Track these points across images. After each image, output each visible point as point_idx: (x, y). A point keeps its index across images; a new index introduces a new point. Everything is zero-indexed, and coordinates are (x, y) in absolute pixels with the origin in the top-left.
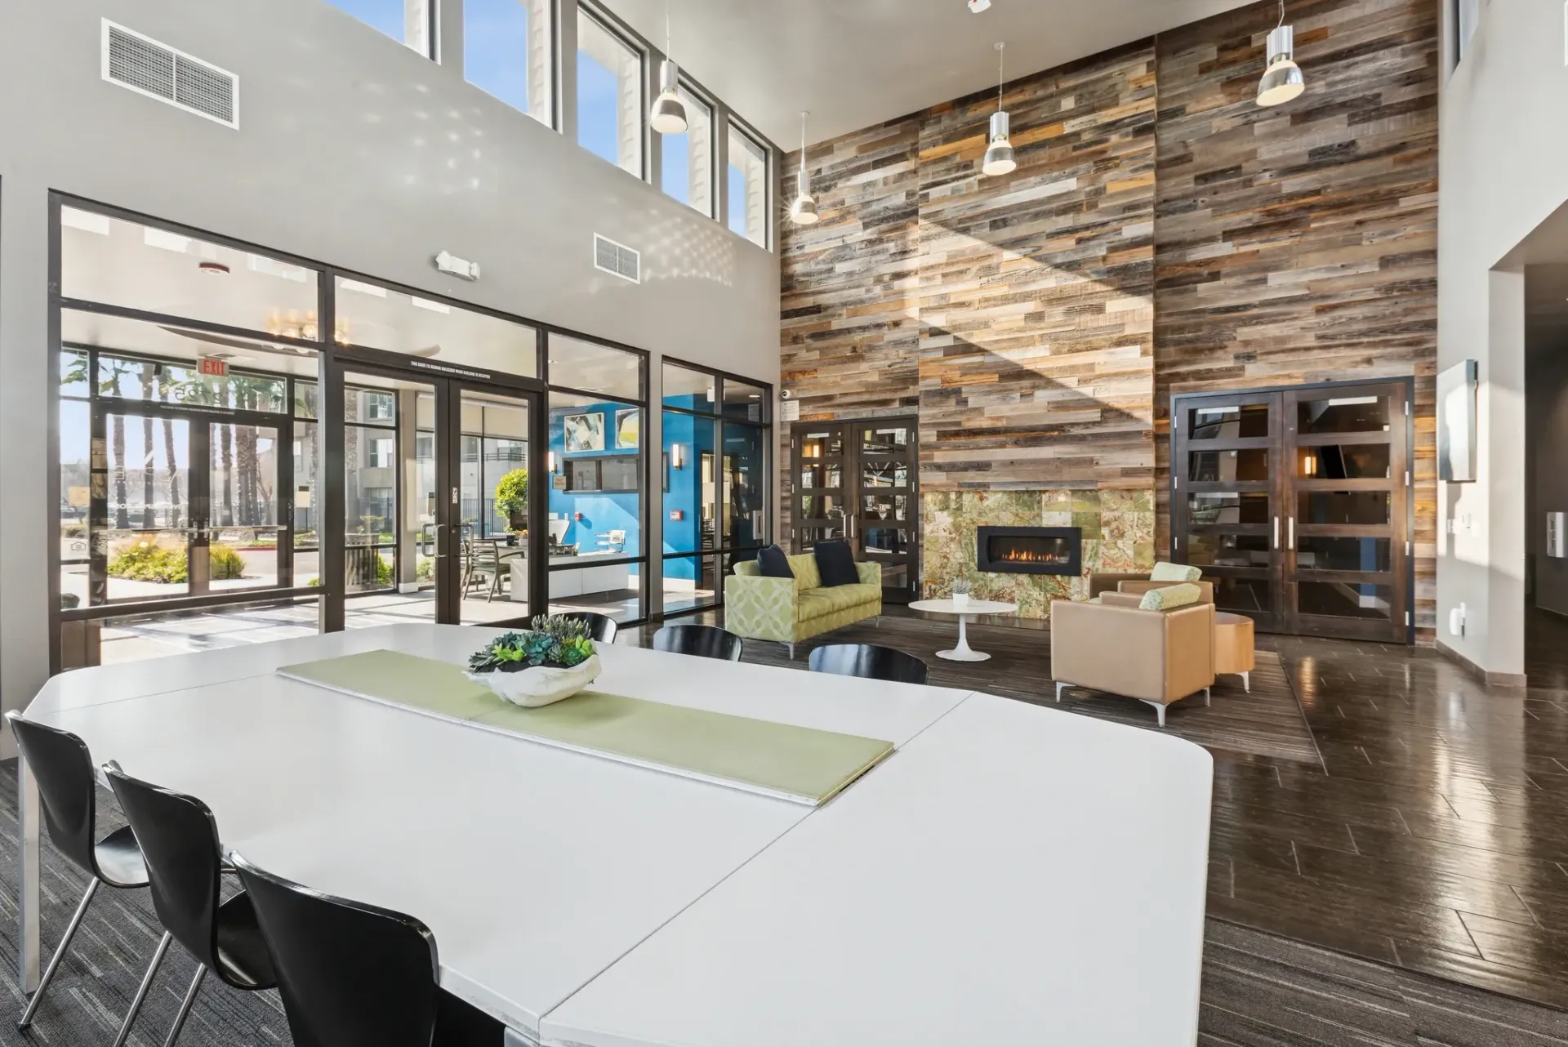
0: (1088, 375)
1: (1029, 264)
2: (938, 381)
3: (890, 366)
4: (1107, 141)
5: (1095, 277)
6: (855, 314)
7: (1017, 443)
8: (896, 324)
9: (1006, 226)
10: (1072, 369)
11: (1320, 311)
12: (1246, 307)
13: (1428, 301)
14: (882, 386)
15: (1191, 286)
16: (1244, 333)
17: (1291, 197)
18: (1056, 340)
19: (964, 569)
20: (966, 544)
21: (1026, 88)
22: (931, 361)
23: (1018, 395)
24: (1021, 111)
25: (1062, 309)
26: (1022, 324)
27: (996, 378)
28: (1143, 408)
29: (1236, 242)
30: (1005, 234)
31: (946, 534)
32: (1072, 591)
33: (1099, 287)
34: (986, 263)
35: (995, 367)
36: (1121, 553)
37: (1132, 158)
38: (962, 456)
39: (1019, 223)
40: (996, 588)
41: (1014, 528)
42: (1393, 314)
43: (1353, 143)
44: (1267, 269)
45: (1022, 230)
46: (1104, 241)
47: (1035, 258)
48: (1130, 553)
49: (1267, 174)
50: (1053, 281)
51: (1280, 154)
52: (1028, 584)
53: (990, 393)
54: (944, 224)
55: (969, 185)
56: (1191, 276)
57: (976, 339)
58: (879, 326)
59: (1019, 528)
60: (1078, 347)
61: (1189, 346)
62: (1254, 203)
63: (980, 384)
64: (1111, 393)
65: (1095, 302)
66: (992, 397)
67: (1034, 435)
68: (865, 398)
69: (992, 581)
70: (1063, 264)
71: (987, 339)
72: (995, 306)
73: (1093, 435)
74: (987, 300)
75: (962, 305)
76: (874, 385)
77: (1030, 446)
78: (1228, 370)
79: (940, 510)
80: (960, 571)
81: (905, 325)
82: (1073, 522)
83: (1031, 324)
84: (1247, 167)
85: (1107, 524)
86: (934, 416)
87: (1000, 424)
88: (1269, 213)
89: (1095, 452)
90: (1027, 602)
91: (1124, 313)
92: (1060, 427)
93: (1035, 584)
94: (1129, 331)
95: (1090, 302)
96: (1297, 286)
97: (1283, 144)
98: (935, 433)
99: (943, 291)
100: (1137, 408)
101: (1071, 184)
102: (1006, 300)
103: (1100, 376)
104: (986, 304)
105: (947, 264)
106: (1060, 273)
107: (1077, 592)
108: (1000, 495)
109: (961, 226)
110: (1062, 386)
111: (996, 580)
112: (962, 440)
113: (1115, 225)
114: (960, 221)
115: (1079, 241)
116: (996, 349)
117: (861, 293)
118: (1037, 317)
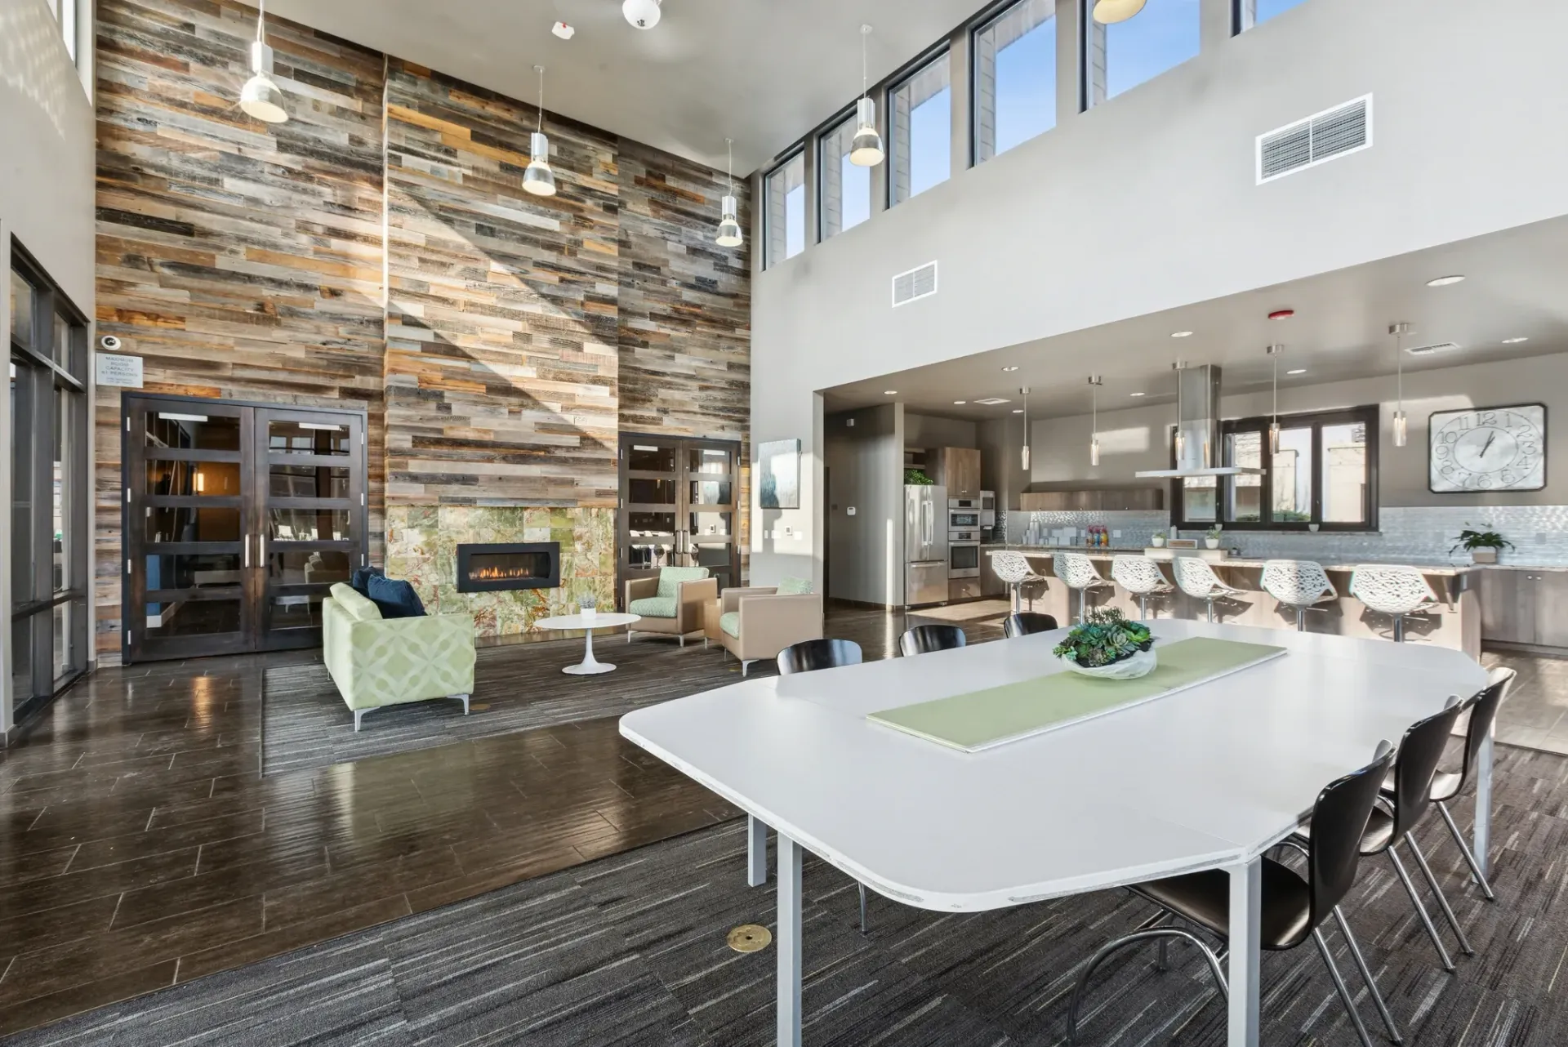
0: (569, 403)
1: (516, 284)
2: (415, 379)
3: (324, 344)
4: (583, 202)
5: (575, 318)
6: (263, 258)
7: (505, 459)
8: (334, 293)
9: (493, 236)
10: (556, 396)
11: (702, 388)
12: (664, 374)
13: (747, 397)
14: (314, 369)
15: (631, 347)
16: (663, 393)
17: (687, 304)
18: (543, 365)
19: (440, 593)
20: (443, 565)
21: (514, 111)
22: (405, 354)
23: (506, 411)
24: (507, 129)
25: (547, 337)
26: (511, 340)
27: (483, 389)
28: (610, 440)
29: (658, 323)
30: (492, 243)
31: (418, 554)
32: (550, 602)
33: (579, 328)
34: (472, 265)
35: (481, 377)
36: (590, 563)
37: (603, 227)
38: (444, 468)
39: (507, 239)
40: (477, 608)
41: (496, 544)
42: (733, 401)
43: (715, 282)
44: (674, 350)
45: (511, 247)
46: (582, 289)
47: (522, 280)
48: (597, 562)
49: (674, 281)
50: (539, 308)
51: (680, 270)
52: (510, 600)
53: (476, 403)
54: (421, 201)
55: (452, 175)
56: (631, 339)
57: (461, 342)
58: (307, 288)
59: (501, 545)
60: (561, 376)
61: (630, 394)
62: (667, 299)
63: (466, 393)
64: (590, 423)
65: (576, 339)
66: (480, 408)
67: (522, 453)
68: (282, 377)
69: (471, 601)
70: (549, 296)
71: (473, 346)
72: (482, 313)
73: (573, 458)
74: (473, 305)
75: (444, 300)
76: (297, 362)
77: (518, 463)
78: (653, 418)
79: (409, 527)
80: (435, 595)
81: (349, 298)
82: (552, 537)
83: (519, 343)
84: (664, 270)
85: (580, 538)
86: (408, 418)
87: (490, 437)
88: (676, 310)
89: (577, 474)
90: (509, 619)
91: (598, 357)
92: (546, 448)
93: (516, 599)
94: (601, 373)
95: (570, 338)
96: (689, 367)
97: (684, 266)
98: (410, 438)
99: (421, 277)
100: (607, 439)
101: (554, 225)
102: (493, 311)
103: (580, 407)
104: (472, 308)
105: (425, 249)
106: (545, 303)
107: (554, 603)
108: (480, 511)
109: (442, 213)
110: (547, 410)
111: (477, 599)
112: (445, 450)
113: (589, 277)
114: (442, 208)
115: (562, 280)
116: (485, 359)
117: (275, 234)
118: (526, 338)
